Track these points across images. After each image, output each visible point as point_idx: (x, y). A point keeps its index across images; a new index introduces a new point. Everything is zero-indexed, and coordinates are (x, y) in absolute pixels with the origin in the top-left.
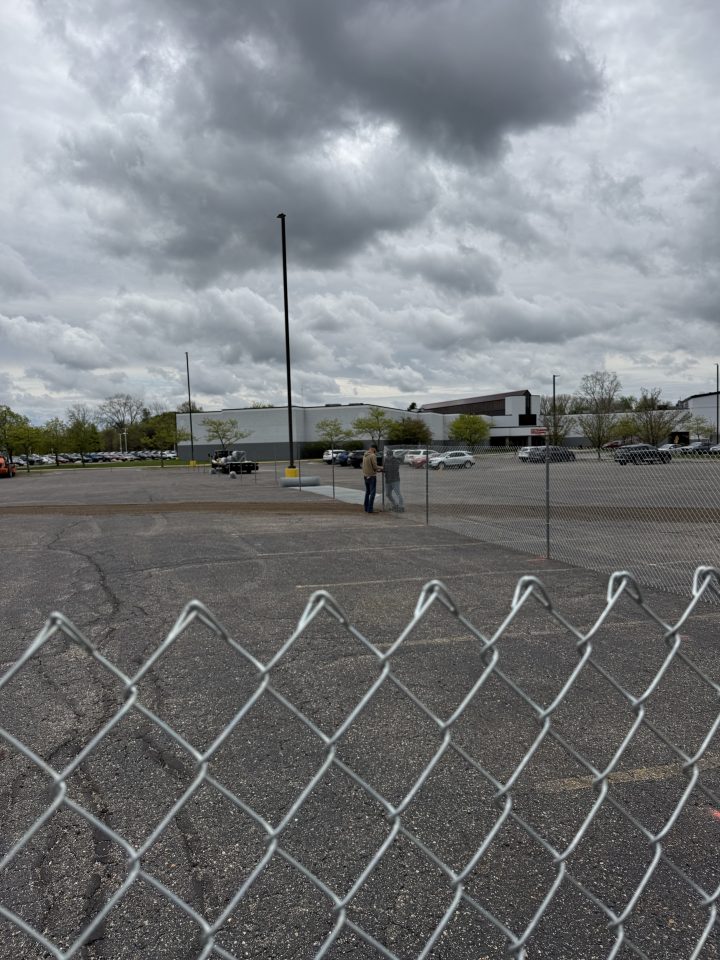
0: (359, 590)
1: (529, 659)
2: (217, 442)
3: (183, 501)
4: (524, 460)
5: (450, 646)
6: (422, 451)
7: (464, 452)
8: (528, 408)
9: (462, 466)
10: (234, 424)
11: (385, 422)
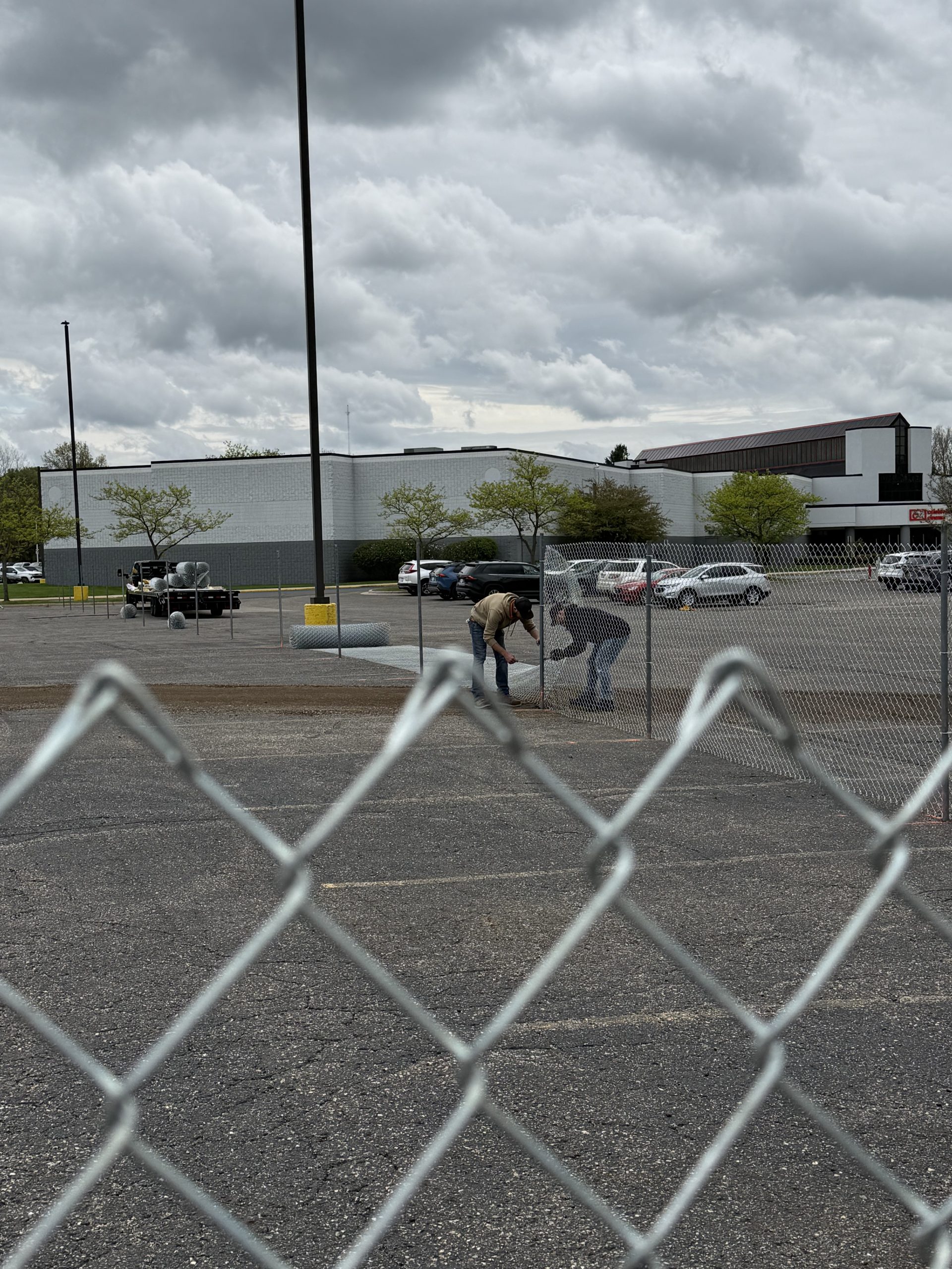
0: (478, 895)
1: (893, 1062)
2: (139, 540)
3: (53, 682)
4: (891, 584)
5: (696, 1028)
6: (642, 562)
7: (743, 565)
8: (902, 459)
9: (737, 600)
10: (180, 496)
11: (551, 492)
